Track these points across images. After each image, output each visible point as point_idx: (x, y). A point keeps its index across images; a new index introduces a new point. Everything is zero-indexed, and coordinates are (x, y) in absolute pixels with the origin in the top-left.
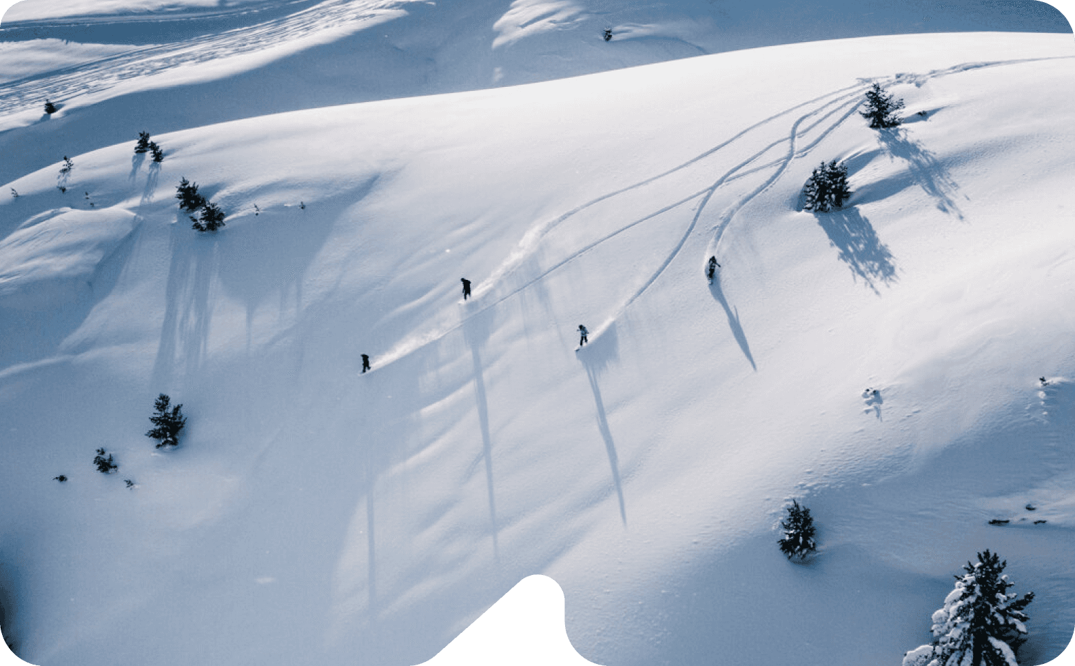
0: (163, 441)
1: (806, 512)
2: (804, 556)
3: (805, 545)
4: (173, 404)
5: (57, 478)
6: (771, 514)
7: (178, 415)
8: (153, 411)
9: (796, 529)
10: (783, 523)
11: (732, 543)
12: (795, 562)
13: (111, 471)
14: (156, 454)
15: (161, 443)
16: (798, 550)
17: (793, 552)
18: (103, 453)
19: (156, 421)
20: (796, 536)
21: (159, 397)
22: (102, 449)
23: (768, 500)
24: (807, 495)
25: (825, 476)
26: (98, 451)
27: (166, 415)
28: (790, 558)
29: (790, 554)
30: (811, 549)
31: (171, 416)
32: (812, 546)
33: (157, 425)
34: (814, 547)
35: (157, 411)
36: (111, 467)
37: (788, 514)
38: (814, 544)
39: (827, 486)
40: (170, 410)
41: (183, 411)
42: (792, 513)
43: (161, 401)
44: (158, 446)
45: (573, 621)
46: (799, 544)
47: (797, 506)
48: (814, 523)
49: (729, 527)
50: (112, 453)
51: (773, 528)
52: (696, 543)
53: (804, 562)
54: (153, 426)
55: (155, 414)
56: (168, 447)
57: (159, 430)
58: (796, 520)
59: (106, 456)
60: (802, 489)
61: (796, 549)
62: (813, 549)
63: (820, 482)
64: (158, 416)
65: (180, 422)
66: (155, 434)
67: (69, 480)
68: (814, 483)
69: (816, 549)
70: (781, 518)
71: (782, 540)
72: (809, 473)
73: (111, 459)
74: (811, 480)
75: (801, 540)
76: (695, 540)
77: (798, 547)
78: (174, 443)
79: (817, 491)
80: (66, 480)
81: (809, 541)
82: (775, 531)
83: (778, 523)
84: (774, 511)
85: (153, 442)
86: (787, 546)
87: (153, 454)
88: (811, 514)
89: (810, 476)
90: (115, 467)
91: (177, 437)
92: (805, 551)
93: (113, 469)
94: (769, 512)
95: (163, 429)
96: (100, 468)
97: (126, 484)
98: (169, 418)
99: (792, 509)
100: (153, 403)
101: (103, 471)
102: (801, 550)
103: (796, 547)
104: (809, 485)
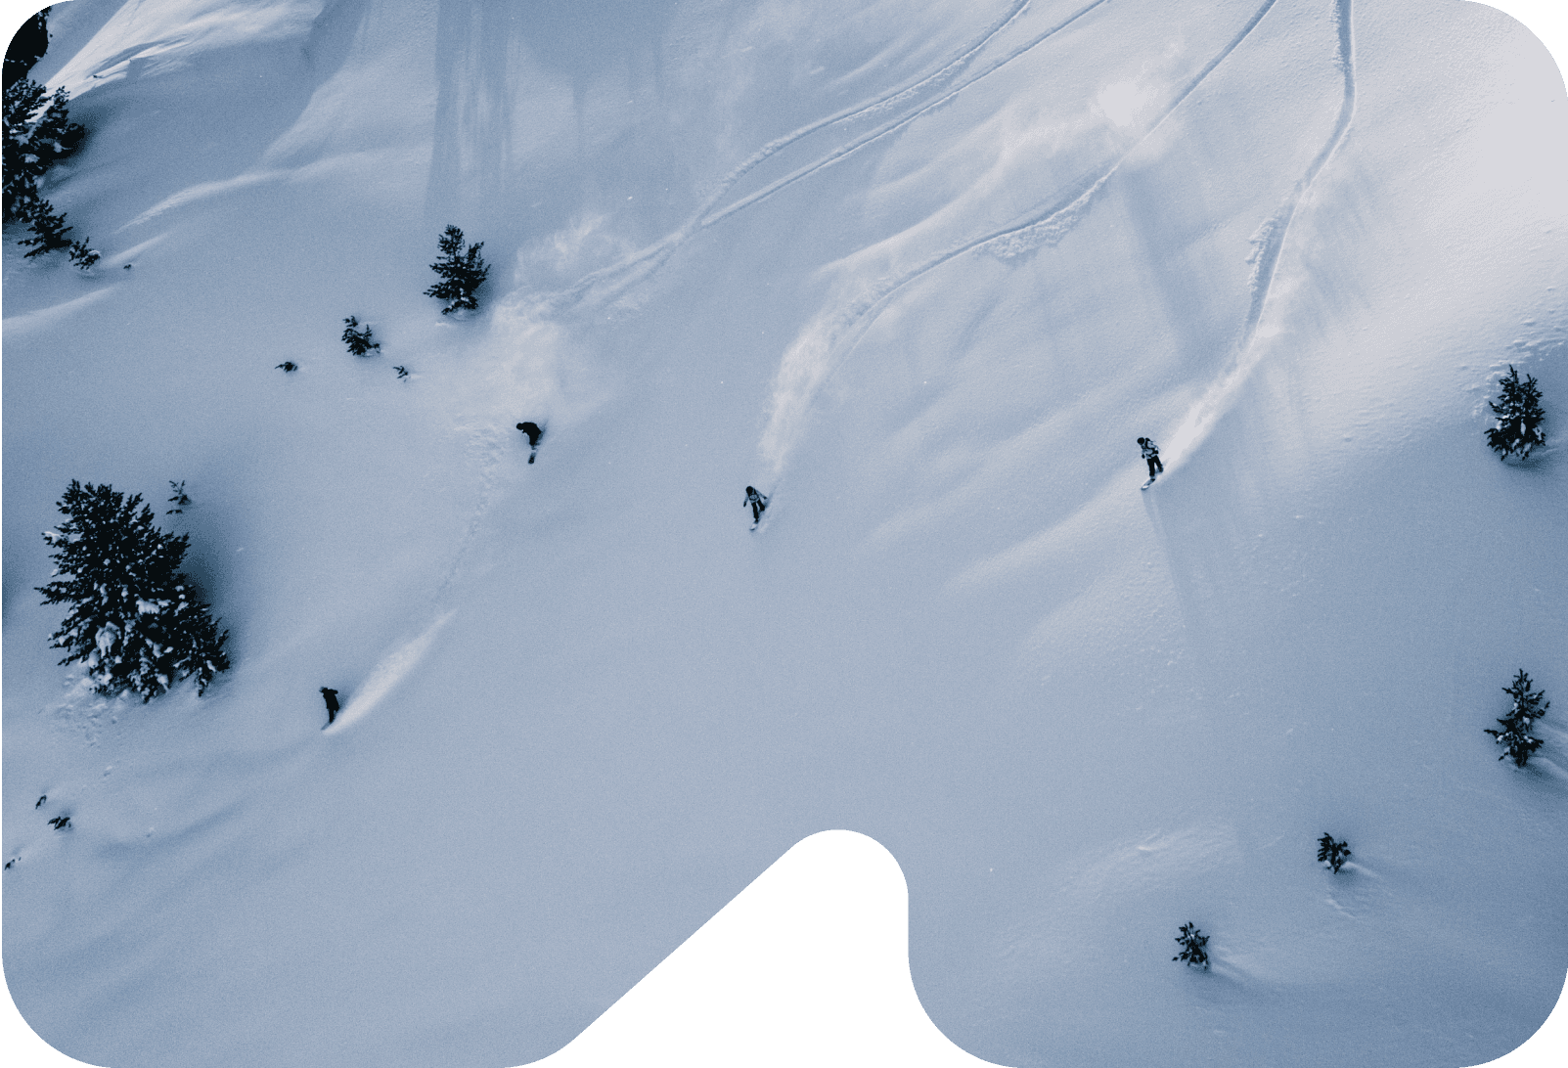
0: (453, 303)
1: (1531, 383)
2: (1527, 454)
3: (1530, 437)
4: (469, 239)
5: (281, 366)
6: (1470, 392)
7: (476, 260)
8: (436, 254)
9: (1513, 413)
10: (1491, 404)
11: (1407, 439)
12: (1511, 465)
13: (369, 352)
14: (443, 324)
15: (450, 307)
16: (1518, 445)
17: (1508, 448)
18: (355, 324)
19: (442, 270)
20: (1516, 423)
21: (445, 230)
22: (353, 319)
23: (1464, 368)
24: (1528, 359)
25: (1558, 330)
26: (348, 321)
27: (458, 259)
28: (1503, 458)
29: (1504, 452)
30: (1538, 443)
31: (465, 261)
32: (1540, 439)
33: (444, 277)
34: (1542, 441)
35: (443, 254)
36: (369, 347)
37: (1499, 389)
38: (1543, 435)
39: (1560, 344)
40: (463, 252)
41: (483, 253)
42: (1507, 386)
43: (449, 238)
44: (446, 311)
45: (1150, 567)
46: (1519, 435)
47: (1514, 373)
48: (1541, 403)
49: (1401, 414)
50: (370, 323)
51: (1475, 413)
52: (1348, 440)
53: (1527, 464)
54: (437, 279)
55: (439, 258)
56: (461, 312)
57: (447, 284)
58: (1515, 398)
59: (361, 329)
60: (1520, 351)
61: (1514, 444)
62: (1539, 443)
63: (1548, 339)
64: (445, 262)
65: (477, 273)
66: (440, 292)
67: (302, 369)
68: (1538, 341)
69: (1546, 443)
70: (1486, 397)
71: (1492, 430)
72: (1530, 325)
73: (369, 334)
74: (1534, 337)
75: (1523, 428)
76: (1345, 436)
77: (1517, 441)
78: (472, 305)
79: (1544, 352)
80: (296, 368)
81: (1535, 430)
82: (1477, 417)
83: (1483, 404)
84: (1474, 386)
85: (436, 305)
86: (1499, 440)
87: (438, 324)
88: (1538, 387)
89: (1532, 330)
90: (377, 346)
91: (474, 295)
92: (1527, 447)
93: (373, 349)
94: (1467, 388)
95: (453, 283)
96: (352, 348)
97: (396, 373)
98: (462, 265)
99: (1507, 380)
100: (437, 241)
101: (359, 353)
102: (1521, 445)
103: (1513, 441)
104: (1529, 344)
